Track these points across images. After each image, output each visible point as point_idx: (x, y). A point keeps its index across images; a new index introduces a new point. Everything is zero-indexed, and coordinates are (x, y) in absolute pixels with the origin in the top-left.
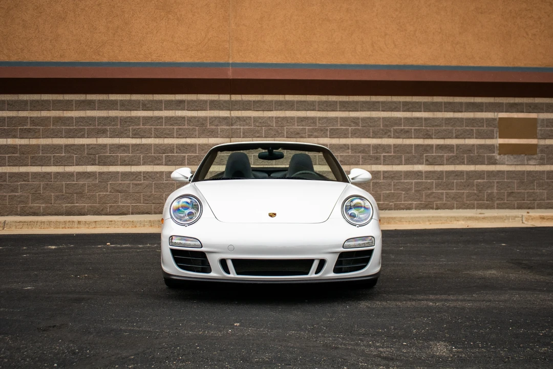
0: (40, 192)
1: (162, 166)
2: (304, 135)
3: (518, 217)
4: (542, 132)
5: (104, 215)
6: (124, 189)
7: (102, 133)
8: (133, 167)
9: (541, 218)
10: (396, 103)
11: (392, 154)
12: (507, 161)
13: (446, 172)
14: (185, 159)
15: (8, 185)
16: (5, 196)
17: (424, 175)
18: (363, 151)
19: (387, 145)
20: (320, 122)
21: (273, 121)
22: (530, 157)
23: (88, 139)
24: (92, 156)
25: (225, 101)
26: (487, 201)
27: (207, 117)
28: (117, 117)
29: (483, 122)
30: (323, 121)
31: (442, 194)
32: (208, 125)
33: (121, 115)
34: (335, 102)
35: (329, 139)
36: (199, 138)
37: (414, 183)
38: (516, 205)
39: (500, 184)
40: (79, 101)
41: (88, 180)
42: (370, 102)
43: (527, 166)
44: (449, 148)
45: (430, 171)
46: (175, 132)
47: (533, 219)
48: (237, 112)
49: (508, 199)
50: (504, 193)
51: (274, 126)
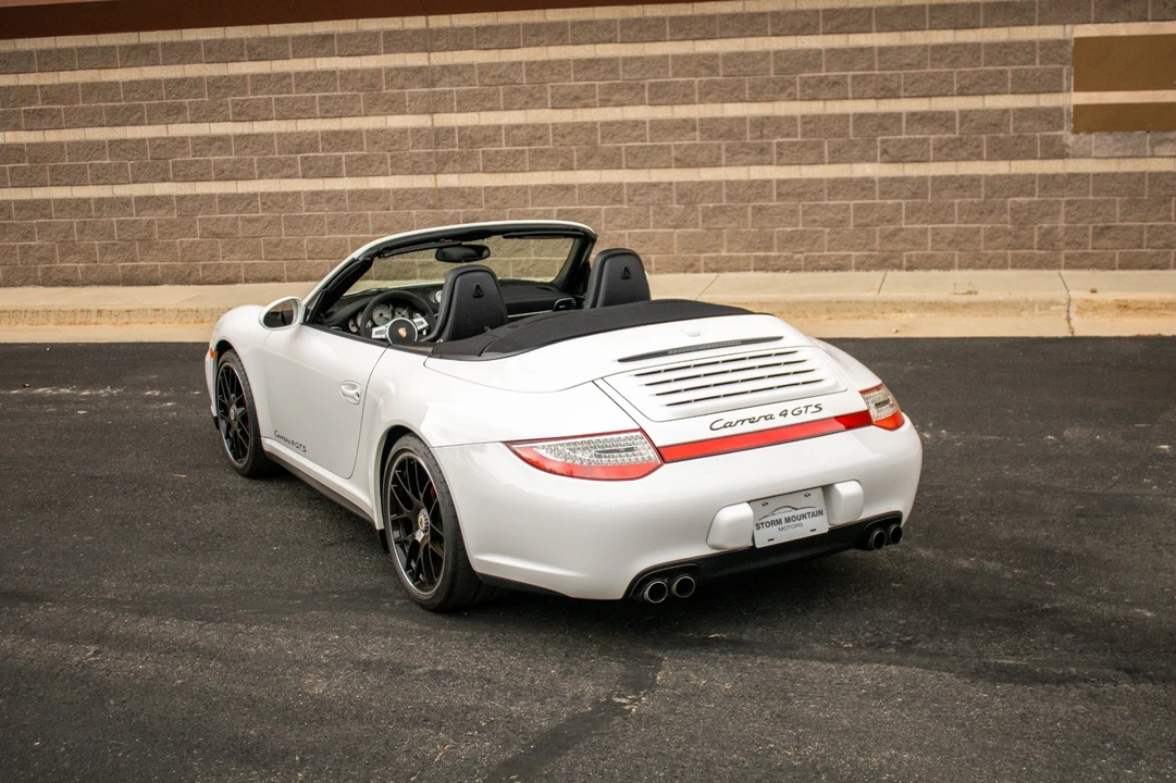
0: (71, 239)
1: (297, 180)
2: (590, 101)
3: (1058, 304)
5: (194, 284)
6: (227, 229)
7: (174, 113)
8: (240, 182)
9: (1119, 306)
10: (805, 15)
11: (799, 139)
12: (1096, 147)
13: (934, 178)
14: (341, 164)
15: (15, 225)
16: (14, 248)
17: (877, 188)
18: (728, 134)
19: (785, 117)
20: (627, 68)
21: (521, 70)
22: (1159, 136)
23: (150, 127)
24: (161, 163)
25: (416, 32)
26: (1039, 249)
27: (380, 69)
28: (200, 79)
29: (1032, 52)
30: (633, 66)
31: (924, 232)
32: (384, 87)
33: (208, 74)
34: (660, 21)
35: (649, 108)
36: (366, 115)
37: (852, 207)
38: (1117, 259)
39: (1076, 206)
40: (126, 46)
41: (159, 212)
42: (742, 15)
43: (1149, 160)
44: (942, 120)
45: (893, 179)
46: (318, 104)
47: (1097, 308)
48: (442, 53)
49: (1097, 245)
50: (1086, 228)
51: (524, 82)
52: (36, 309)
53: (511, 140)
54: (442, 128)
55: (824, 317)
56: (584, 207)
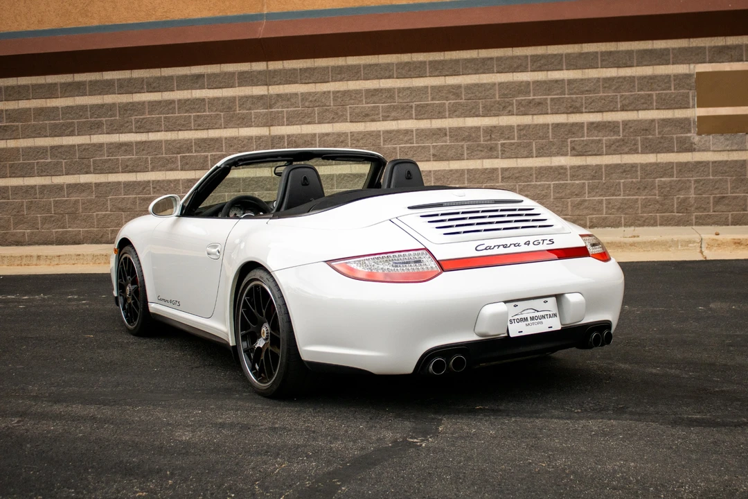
0: (22, 213)
1: (178, 172)
2: (376, 117)
3: (694, 242)
5: (104, 243)
6: (128, 206)
7: (95, 128)
8: (138, 174)
10: (519, 59)
11: (516, 141)
12: (714, 144)
13: (607, 166)
17: (569, 174)
18: (468, 138)
19: (506, 126)
20: (401, 95)
21: (330, 97)
23: (79, 138)
24: (85, 161)
25: (260, 72)
26: (678, 212)
27: (235, 97)
28: (114, 104)
29: (669, 82)
30: (404, 94)
31: (601, 202)
32: (238, 109)
33: (119, 101)
34: (423, 63)
35: (415, 121)
36: (225, 128)
37: (552, 186)
38: (730, 218)
39: (701, 183)
40: (64, 83)
41: (82, 195)
42: (477, 59)
44: (611, 127)
45: (579, 167)
46: (192, 121)
47: (719, 244)
48: (277, 87)
49: (716, 209)
50: (708, 198)
51: (332, 105)
53: (323, 143)
54: (276, 136)
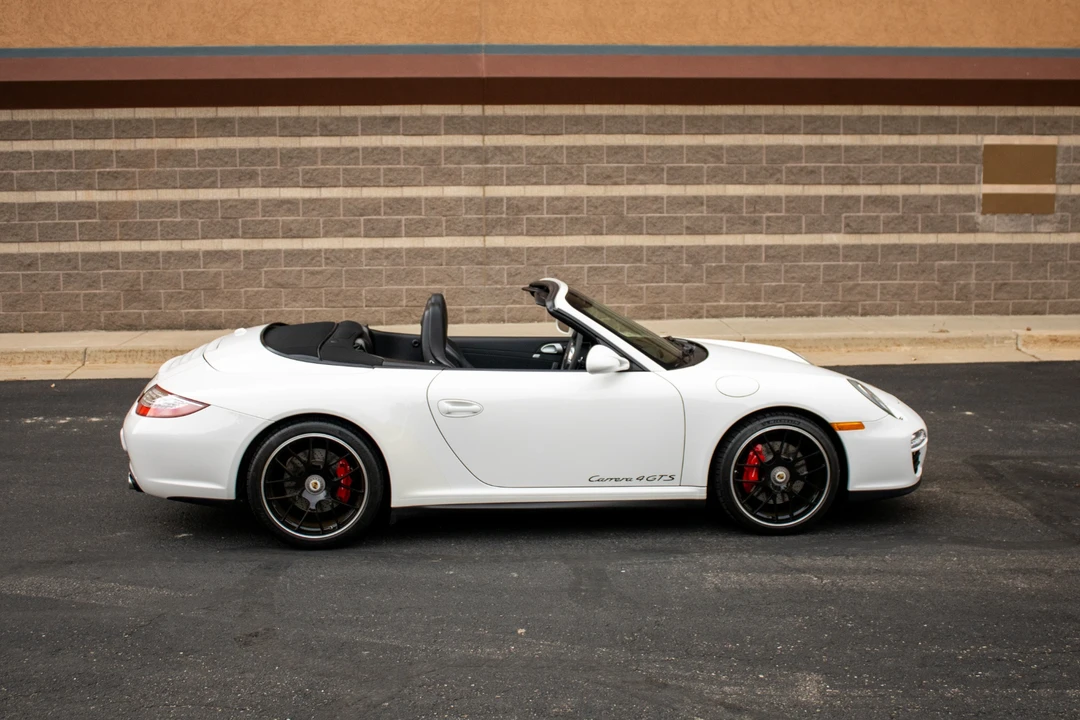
0: (138, 287)
1: (359, 239)
2: (619, 180)
3: (1010, 338)
4: (1066, 172)
6: (291, 281)
7: (246, 178)
8: (305, 240)
9: (1051, 340)
10: (792, 119)
11: (783, 214)
12: (997, 225)
13: (884, 246)
14: (400, 226)
15: (81, 275)
16: (78, 296)
17: (841, 253)
18: (729, 209)
19: (773, 197)
20: (650, 154)
21: (562, 153)
22: (1040, 218)
23: (223, 190)
24: (230, 221)
25: (474, 118)
26: (957, 300)
27: (440, 147)
28: (274, 150)
29: (955, 154)
30: (655, 153)
31: (874, 287)
32: (443, 162)
33: (281, 145)
34: (678, 118)
35: (667, 186)
36: (425, 186)
37: (822, 267)
38: (1011, 307)
39: (983, 268)
40: (204, 119)
41: (227, 265)
42: (743, 116)
43: (1034, 235)
44: (890, 202)
45: (853, 246)
46: (382, 175)
47: (1037, 341)
48: (495, 137)
49: (997, 296)
50: (990, 284)
51: (565, 162)
52: (153, 349)
53: (552, 209)
54: (492, 198)
55: (843, 350)
56: (610, 265)
